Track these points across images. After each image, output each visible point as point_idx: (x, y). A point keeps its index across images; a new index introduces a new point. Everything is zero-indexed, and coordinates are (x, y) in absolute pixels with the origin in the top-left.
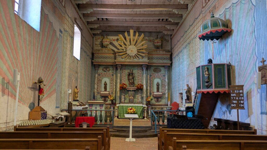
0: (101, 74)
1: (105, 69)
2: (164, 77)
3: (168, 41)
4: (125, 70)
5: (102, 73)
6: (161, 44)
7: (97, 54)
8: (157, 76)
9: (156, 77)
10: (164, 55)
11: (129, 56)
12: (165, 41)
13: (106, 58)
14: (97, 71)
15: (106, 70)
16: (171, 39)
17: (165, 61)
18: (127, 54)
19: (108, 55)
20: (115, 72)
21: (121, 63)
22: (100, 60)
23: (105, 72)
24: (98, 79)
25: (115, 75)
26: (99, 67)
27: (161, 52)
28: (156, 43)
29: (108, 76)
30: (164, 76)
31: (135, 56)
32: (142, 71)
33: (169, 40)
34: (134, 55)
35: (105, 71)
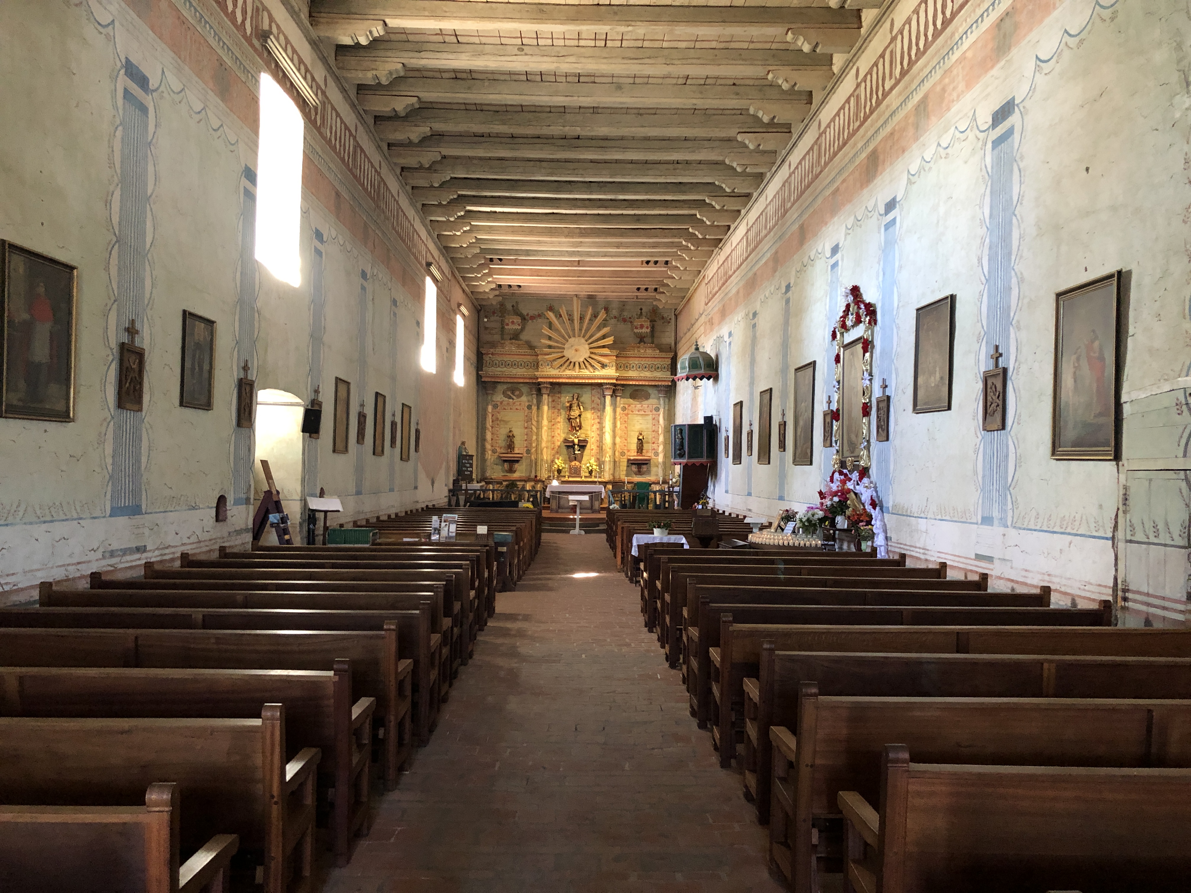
0: (499, 404)
1: (509, 393)
2: (655, 413)
3: (669, 322)
4: (559, 395)
5: (501, 403)
6: (648, 330)
7: (490, 356)
8: (639, 411)
9: (637, 413)
10: (656, 359)
11: (571, 362)
12: (663, 321)
13: (513, 365)
14: (489, 398)
15: (513, 394)
16: (676, 316)
17: (658, 374)
18: (564, 359)
19: (517, 359)
20: (535, 401)
21: (551, 380)
22: (498, 371)
23: (511, 400)
24: (493, 416)
25: (534, 408)
26: (495, 388)
27: (649, 352)
28: (636, 328)
29: (517, 409)
30: (657, 409)
31: (585, 362)
32: (603, 399)
33: (670, 319)
34: (581, 360)
35: (510, 398)
